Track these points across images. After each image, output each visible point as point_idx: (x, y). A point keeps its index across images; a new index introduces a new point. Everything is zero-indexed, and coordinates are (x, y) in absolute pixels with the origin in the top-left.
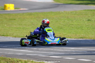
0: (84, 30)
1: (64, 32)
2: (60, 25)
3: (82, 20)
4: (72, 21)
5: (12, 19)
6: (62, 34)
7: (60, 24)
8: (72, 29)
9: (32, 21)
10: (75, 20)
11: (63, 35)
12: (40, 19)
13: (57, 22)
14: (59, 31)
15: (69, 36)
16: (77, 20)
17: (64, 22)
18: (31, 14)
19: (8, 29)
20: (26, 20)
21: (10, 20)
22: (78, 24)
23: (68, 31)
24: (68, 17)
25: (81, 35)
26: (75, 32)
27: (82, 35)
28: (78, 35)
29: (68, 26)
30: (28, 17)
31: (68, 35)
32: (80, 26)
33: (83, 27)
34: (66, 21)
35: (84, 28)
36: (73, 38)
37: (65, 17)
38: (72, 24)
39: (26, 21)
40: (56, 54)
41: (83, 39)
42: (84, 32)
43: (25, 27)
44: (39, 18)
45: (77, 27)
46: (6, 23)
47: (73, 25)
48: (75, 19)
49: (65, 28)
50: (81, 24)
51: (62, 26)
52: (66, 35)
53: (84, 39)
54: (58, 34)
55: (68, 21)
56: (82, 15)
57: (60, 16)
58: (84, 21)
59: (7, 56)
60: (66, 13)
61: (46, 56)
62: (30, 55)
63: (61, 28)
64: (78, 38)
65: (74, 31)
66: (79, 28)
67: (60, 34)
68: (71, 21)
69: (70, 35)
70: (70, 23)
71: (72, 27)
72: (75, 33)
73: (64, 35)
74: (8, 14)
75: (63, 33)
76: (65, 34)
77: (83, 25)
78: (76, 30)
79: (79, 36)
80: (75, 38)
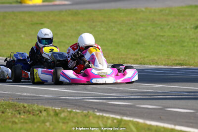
0: (186, 48)
1: (144, 51)
2: (137, 37)
3: (182, 27)
4: (161, 28)
5: (37, 24)
6: (141, 55)
7: (137, 35)
8: (162, 46)
9: (78, 28)
10: (169, 27)
11: (141, 58)
12: (94, 24)
13: (130, 29)
14: (134, 50)
15: (154, 59)
16: (173, 27)
17: (144, 30)
18: (76, 14)
19: (27, 43)
20: (65, 26)
21: (32, 24)
22: (174, 36)
23: (152, 50)
24: (153, 21)
25: (178, 58)
26: (167, 51)
27: (182, 58)
28: (172, 58)
29: (154, 39)
30: (69, 18)
31: (152, 58)
32: (177, 40)
33: (184, 42)
34: (149, 28)
35: (185, 44)
36: (161, 65)
37: (148, 20)
38: (162, 34)
39: (66, 28)
40: (122, 97)
41: (182, 67)
42: (185, 52)
43: (64, 41)
44: (93, 22)
45: (171, 42)
46: (25, 32)
47: (163, 36)
48: (168, 25)
49: (146, 44)
50: (181, 35)
51: (141, 38)
52: (147, 57)
53: (185, 67)
54: (132, 55)
55: (154, 28)
56: (183, 15)
57: (137, 18)
58: (186, 28)
59: (20, 99)
60: (150, 12)
61: (101, 101)
62: (68, 98)
63: (138, 44)
64: (171, 65)
65: (165, 50)
66: (175, 44)
67: (136, 55)
68: (159, 29)
69: (156, 58)
70: (158, 34)
71: (162, 41)
72: (167, 53)
73: (144, 58)
74: (30, 12)
75: (142, 53)
76: (147, 55)
77: (184, 37)
78: (170, 47)
79: (176, 60)
80: (165, 65)
